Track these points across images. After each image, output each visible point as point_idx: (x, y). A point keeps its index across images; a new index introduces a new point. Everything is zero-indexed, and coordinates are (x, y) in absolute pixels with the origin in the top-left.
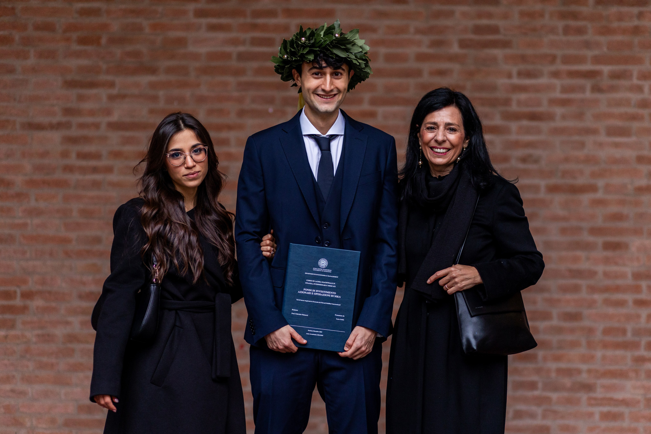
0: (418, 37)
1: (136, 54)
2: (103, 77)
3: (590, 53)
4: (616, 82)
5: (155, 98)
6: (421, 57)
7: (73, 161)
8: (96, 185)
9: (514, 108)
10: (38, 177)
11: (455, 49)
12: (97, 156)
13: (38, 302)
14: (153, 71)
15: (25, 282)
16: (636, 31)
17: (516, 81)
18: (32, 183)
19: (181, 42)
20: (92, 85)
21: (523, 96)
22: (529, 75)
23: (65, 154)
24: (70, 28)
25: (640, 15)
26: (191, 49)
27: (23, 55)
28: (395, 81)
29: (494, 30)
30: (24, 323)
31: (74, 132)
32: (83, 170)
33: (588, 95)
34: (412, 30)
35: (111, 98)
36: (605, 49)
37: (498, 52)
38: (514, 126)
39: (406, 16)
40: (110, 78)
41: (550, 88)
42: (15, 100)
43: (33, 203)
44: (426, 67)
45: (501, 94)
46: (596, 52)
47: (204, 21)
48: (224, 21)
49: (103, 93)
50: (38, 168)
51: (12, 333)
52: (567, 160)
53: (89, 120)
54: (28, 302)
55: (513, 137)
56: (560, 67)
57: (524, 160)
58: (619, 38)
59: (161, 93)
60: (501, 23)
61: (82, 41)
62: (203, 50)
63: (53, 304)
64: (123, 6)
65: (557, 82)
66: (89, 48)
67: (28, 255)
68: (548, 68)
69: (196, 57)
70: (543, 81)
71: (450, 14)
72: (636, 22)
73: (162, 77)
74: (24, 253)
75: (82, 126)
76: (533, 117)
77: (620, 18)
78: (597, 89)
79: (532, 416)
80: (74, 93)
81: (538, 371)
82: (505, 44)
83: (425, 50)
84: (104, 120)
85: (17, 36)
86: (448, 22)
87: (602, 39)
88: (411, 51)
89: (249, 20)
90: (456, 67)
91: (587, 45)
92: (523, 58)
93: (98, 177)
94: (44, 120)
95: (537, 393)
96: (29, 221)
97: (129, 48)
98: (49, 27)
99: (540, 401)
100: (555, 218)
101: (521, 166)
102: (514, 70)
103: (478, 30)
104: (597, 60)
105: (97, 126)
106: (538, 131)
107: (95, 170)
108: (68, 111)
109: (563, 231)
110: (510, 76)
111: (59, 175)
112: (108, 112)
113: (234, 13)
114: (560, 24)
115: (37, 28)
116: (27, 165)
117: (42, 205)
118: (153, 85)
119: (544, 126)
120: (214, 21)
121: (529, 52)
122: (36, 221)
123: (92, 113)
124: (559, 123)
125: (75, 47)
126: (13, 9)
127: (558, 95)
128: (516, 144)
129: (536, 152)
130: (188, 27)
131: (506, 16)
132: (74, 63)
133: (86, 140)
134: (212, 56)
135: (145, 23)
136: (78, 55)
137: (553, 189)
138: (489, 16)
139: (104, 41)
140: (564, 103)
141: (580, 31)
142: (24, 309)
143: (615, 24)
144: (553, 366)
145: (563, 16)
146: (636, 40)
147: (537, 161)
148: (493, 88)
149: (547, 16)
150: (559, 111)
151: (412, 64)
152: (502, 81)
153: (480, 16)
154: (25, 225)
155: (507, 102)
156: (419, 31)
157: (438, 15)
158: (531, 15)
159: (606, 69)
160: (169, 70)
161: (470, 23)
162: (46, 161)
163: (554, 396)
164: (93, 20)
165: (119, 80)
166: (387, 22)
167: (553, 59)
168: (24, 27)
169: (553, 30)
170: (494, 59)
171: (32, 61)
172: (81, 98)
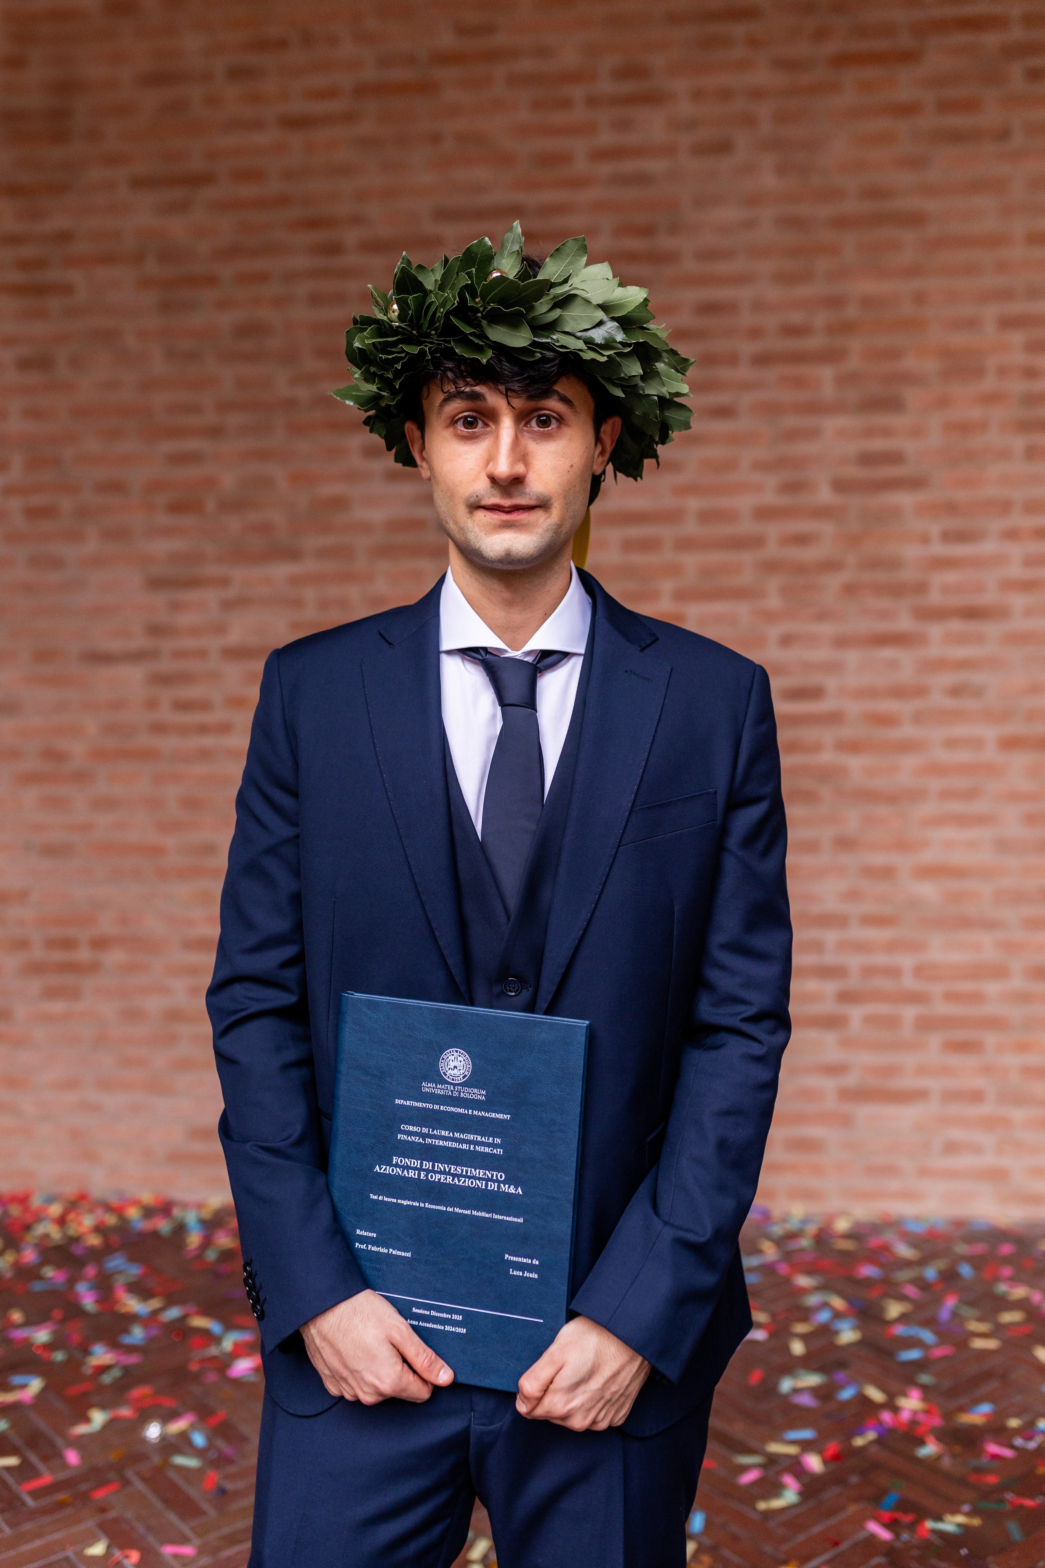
0: (757, 477)
1: (265, 528)
2: (212, 570)
5: (297, 603)
6: (764, 513)
7: (166, 715)
8: (205, 755)
9: (935, 598)
10: (109, 743)
11: (825, 495)
12: (204, 705)
13: (115, 956)
14: (293, 554)
15: (93, 921)
17: (938, 549)
18: (100, 755)
19: (340, 503)
20: (193, 583)
21: (951, 577)
22: (962, 537)
23: (152, 704)
24: (155, 486)
26: (359, 513)
27: (75, 536)
28: (716, 557)
29: (895, 458)
30: (96, 990)
31: (166, 666)
32: (183, 730)
34: (746, 464)
35: (228, 605)
37: (905, 500)
38: (935, 631)
39: (735, 439)
40: (221, 570)
41: (999, 560)
43: (103, 788)
44: (773, 530)
45: (909, 574)
49: (211, 597)
50: (111, 729)
51: (77, 1006)
52: (1034, 689)
53: (189, 643)
54: (101, 956)
55: (935, 650)
56: (1019, 520)
57: (956, 691)
59: (310, 594)
60: (909, 446)
61: (176, 508)
62: (378, 515)
63: (140, 958)
64: (240, 445)
65: (1016, 550)
66: (187, 521)
67: (98, 876)
68: (996, 524)
69: (366, 528)
70: (988, 547)
71: (813, 434)
73: (309, 566)
74: (91, 872)
75: (179, 654)
76: (972, 613)
79: (976, 1149)
80: (161, 599)
81: (987, 1070)
82: (916, 483)
83: (770, 498)
84: (213, 643)
85: (66, 503)
86: (812, 448)
88: (745, 503)
90: (827, 528)
92: (951, 508)
93: (208, 741)
94: (115, 645)
95: (986, 1109)
96: (96, 819)
97: (254, 517)
98: (116, 487)
99: (989, 1123)
100: (1015, 797)
101: (949, 703)
102: (935, 528)
103: (867, 459)
105: (202, 654)
106: (980, 639)
107: (203, 729)
108: (156, 630)
109: (1031, 819)
110: (925, 540)
111: (144, 740)
112: (220, 629)
114: (1018, 443)
115: (99, 489)
116: (91, 724)
117: (118, 790)
118: (296, 581)
119: (992, 629)
121: (961, 495)
123: (194, 631)
124: (1018, 624)
125: (163, 519)
127: (1015, 571)
128: (940, 665)
129: (977, 678)
130: (352, 477)
131: (917, 432)
132: (161, 547)
133: (185, 678)
134: (395, 526)
135: (278, 473)
136: (167, 532)
137: (1010, 744)
138: (887, 432)
139: (210, 505)
140: (1027, 586)
142: (93, 968)
144: (1012, 1060)
147: (977, 692)
148: (893, 564)
149: (994, 429)
150: (1018, 601)
151: (747, 526)
152: (912, 552)
153: (869, 433)
154: (90, 826)
155: (921, 588)
156: (758, 466)
157: (791, 435)
158: (964, 428)
160: (323, 553)
161: (852, 448)
163: (1018, 1114)
164: (192, 472)
165: (239, 574)
167: (1005, 507)
168: (78, 489)
169: (1004, 454)
170: (895, 513)
171: (92, 546)
172: (176, 607)
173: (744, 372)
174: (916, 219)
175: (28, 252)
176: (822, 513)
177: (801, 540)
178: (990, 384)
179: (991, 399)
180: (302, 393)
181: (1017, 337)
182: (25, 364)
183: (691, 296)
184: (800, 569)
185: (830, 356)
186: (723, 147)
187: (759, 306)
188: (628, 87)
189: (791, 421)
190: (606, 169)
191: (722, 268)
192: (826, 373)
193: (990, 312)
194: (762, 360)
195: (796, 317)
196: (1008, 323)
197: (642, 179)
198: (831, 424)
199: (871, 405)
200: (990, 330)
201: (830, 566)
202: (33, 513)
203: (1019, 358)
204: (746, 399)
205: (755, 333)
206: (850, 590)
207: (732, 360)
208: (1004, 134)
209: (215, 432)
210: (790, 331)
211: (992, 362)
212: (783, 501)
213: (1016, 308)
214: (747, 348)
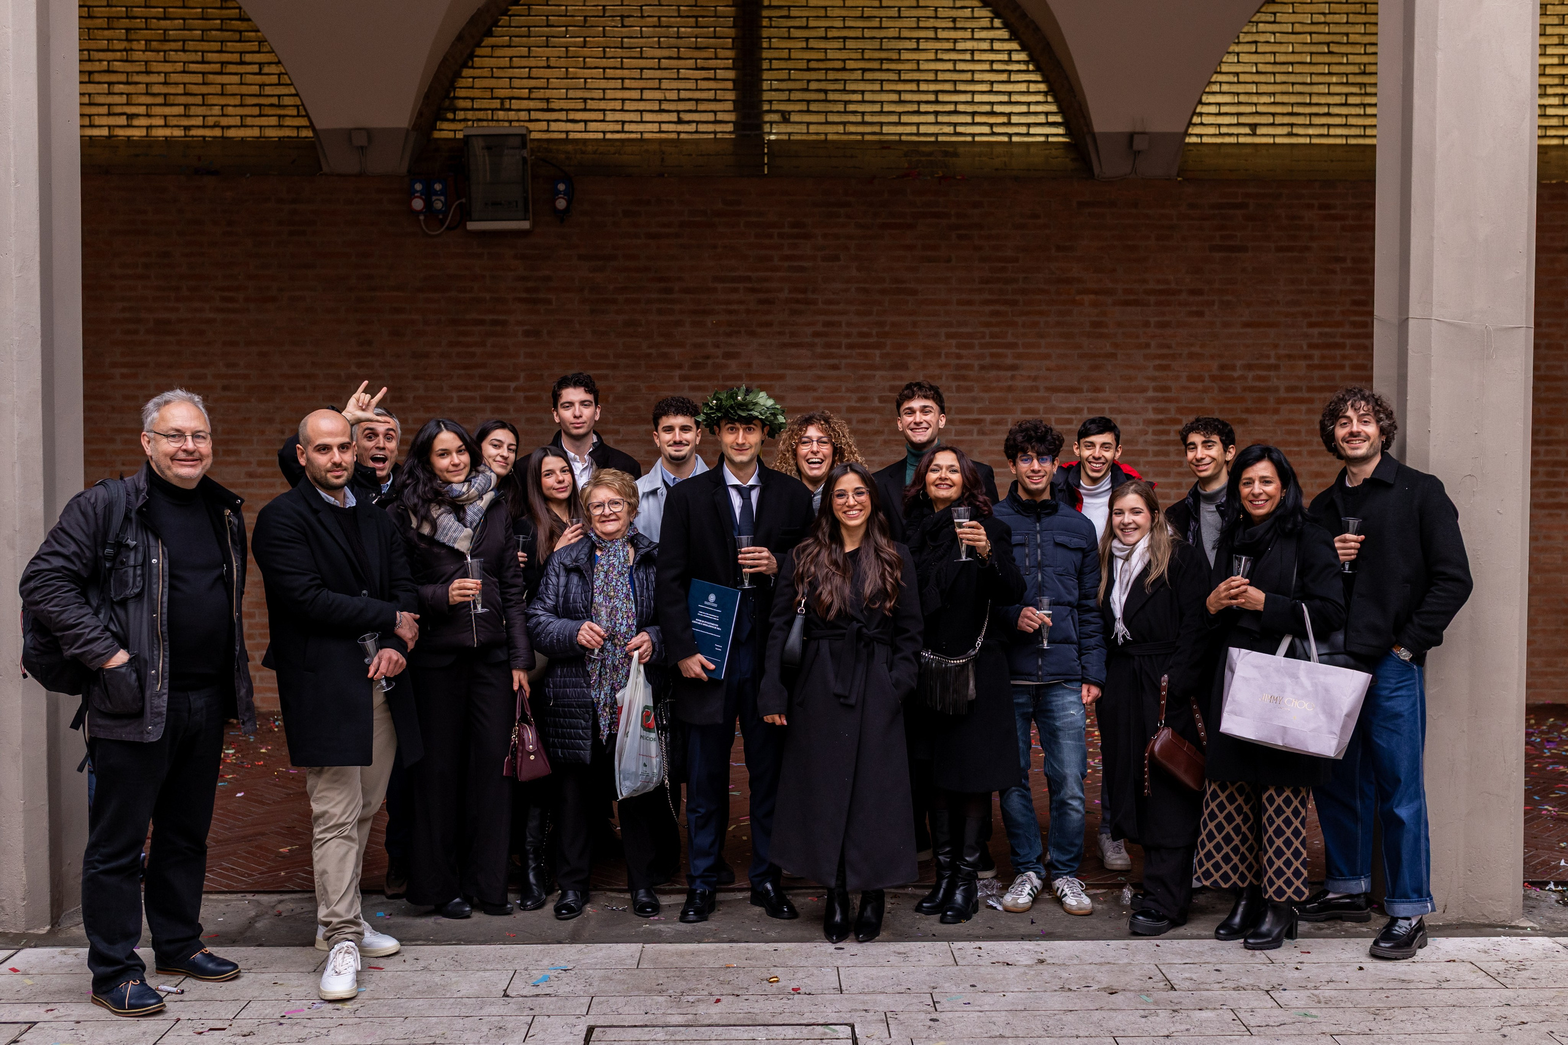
0: (848, 395)
3: (976, 406)
4: (995, 427)
11: (876, 403)
16: (1010, 389)
25: (1013, 378)
33: (975, 437)
34: (844, 389)
36: (987, 403)
40: (616, 427)
46: (981, 405)
47: (687, 384)
48: (701, 383)
58: (997, 394)
64: (626, 373)
71: (871, 378)
72: (1010, 383)
77: (998, 379)
78: (981, 432)
86: (871, 384)
87: (986, 395)
89: (721, 383)
90: (878, 417)
91: (974, 400)
97: (630, 404)
104: (982, 411)
113: (709, 378)
114: (954, 384)
120: (694, 383)
126: (542, 375)
139: (611, 399)
141: (969, 389)
143: (995, 384)
145: (956, 378)
146: (1010, 396)
149: (944, 379)
153: (894, 378)
156: (848, 390)
157: (863, 378)
159: (988, 418)
165: (622, 429)
166: (825, 384)
173: (843, 351)
174: (914, 292)
175: (530, 284)
176: (874, 410)
177: (865, 421)
178: (943, 360)
179: (942, 366)
180: (653, 351)
181: (954, 342)
182: (527, 334)
183: (821, 318)
184: (866, 433)
185: (879, 346)
186: (836, 258)
187: (849, 324)
188: (795, 230)
189: (862, 372)
190: (786, 264)
191: (832, 307)
192: (877, 352)
193: (944, 330)
194: (850, 346)
195: (865, 329)
196: (949, 336)
197: (802, 269)
198: (879, 373)
199: (894, 367)
200: (943, 338)
201: (877, 433)
202: (527, 399)
203: (954, 350)
204: (844, 361)
205: (848, 335)
206: (886, 442)
207: (839, 346)
208: (949, 260)
209: (614, 367)
210: (862, 335)
211: (943, 352)
212: (858, 405)
213: (953, 330)
214: (845, 341)
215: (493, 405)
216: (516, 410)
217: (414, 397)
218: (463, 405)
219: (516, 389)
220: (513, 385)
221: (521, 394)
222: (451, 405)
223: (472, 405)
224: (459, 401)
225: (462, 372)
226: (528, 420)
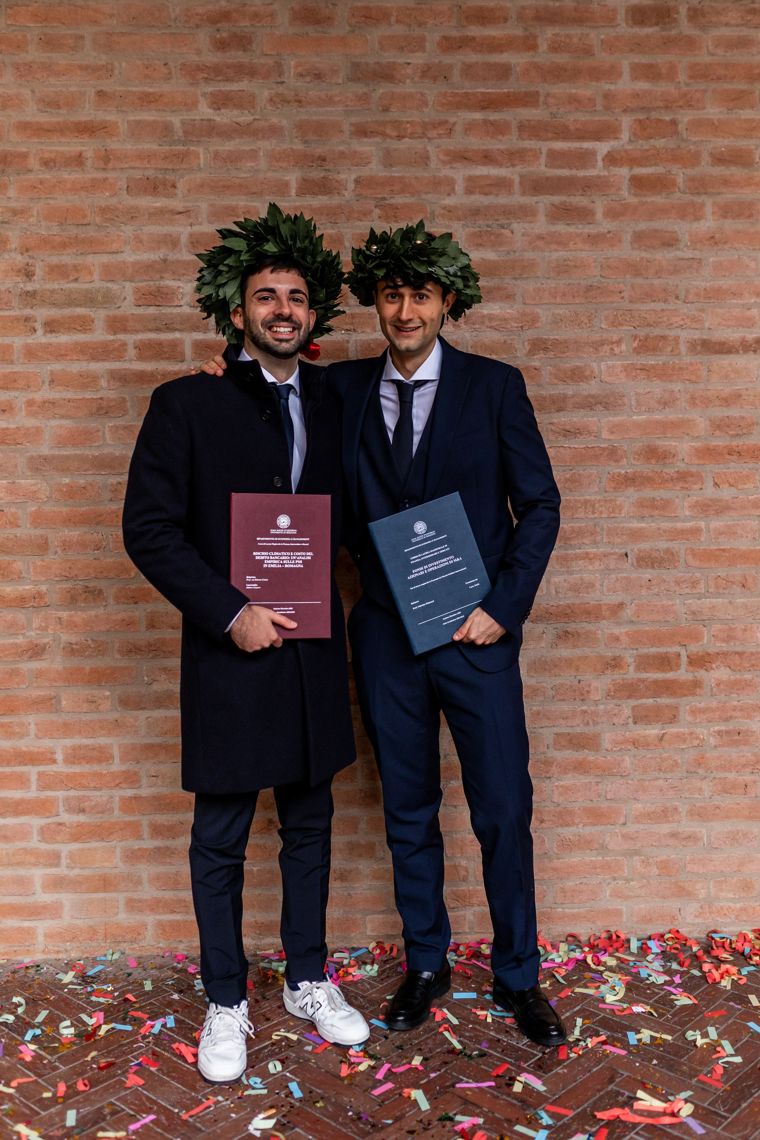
10: (720, 442)
15: (696, 637)
18: (707, 453)
30: (693, 712)
42: (677, 298)
43: (709, 491)
50: (720, 426)
51: (673, 730)
54: (701, 674)
63: (748, 676)
67: (701, 588)
74: (694, 584)
85: (679, 175)
94: (732, 335)
96: (703, 524)
98: (739, 159)
115: (719, 159)
116: (700, 420)
117: (726, 493)
122: (717, 523)
126: (674, 123)
142: (694, 687)
154: (696, 532)
162: (734, 412)
168: (694, 159)
171: (709, 223)
182: (639, 15)
202: (643, 185)
215: (557, 199)
216: (612, 214)
217: (357, 181)
218: (479, 200)
219: (611, 159)
220: (603, 148)
221: (624, 172)
222: (448, 201)
223: (502, 200)
224: (469, 191)
225: (478, 116)
226: (639, 238)
